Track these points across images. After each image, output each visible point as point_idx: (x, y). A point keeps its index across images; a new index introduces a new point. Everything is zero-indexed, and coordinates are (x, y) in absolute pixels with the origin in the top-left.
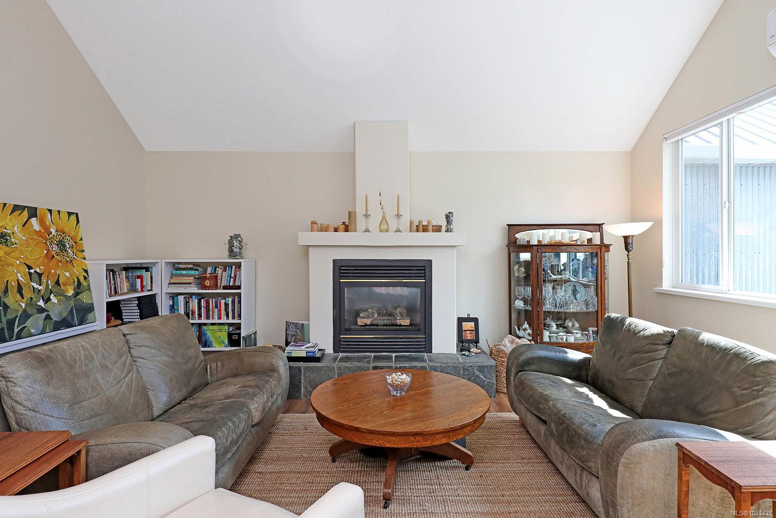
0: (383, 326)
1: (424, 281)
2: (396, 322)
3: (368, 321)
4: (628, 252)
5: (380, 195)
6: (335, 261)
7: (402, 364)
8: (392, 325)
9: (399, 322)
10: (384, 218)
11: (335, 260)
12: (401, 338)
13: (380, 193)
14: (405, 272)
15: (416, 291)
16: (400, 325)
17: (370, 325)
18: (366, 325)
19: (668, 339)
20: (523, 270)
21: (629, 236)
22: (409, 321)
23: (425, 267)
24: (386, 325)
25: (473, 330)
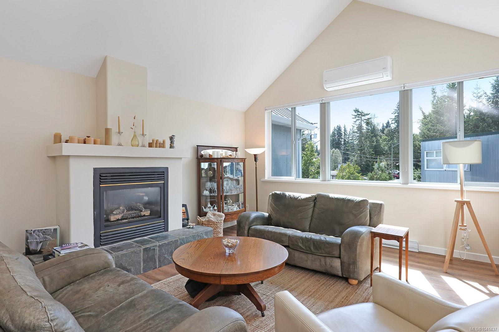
0: (131, 218)
1: (164, 182)
2: (141, 214)
3: (119, 217)
4: (256, 162)
5: (134, 119)
6: (95, 170)
7: (163, 241)
8: (138, 217)
9: (142, 213)
10: (135, 136)
11: (95, 168)
12: (149, 225)
13: (135, 117)
14: (152, 176)
15: (157, 189)
16: (144, 216)
17: (121, 220)
18: (118, 220)
19: (314, 198)
20: (212, 173)
21: (257, 154)
22: (149, 212)
23: (164, 172)
24: (133, 218)
25: (185, 212)
